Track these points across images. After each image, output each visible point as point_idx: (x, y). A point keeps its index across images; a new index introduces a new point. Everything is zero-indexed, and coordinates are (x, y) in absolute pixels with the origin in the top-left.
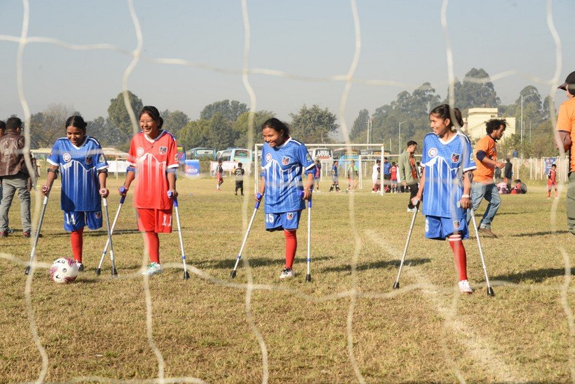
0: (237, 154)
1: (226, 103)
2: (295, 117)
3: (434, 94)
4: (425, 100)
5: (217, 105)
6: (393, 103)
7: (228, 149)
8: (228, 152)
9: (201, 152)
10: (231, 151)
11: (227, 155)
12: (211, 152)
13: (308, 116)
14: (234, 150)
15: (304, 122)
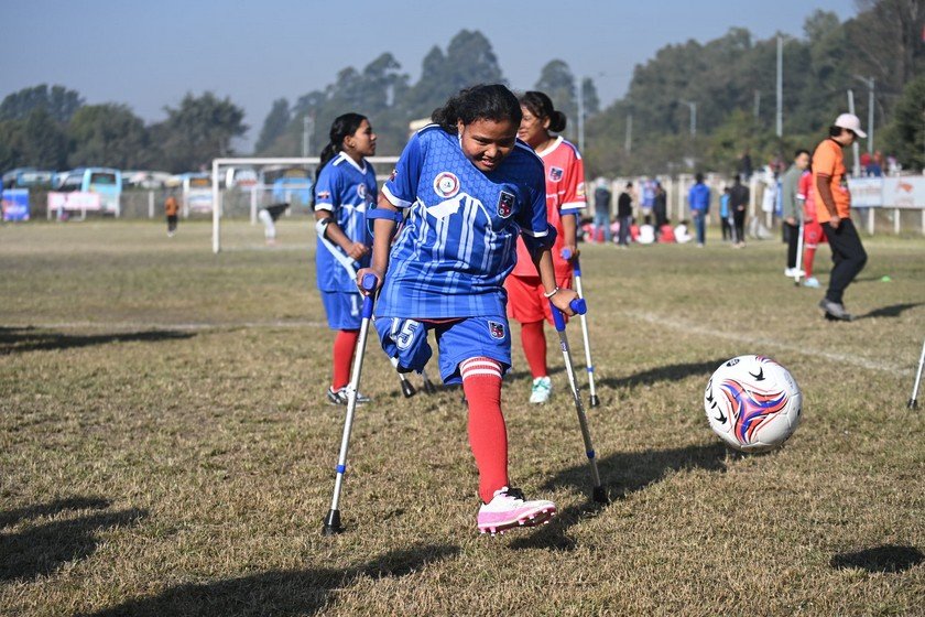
0: (94, 179)
1: (42, 89)
2: (173, 113)
3: (400, 72)
4: (384, 82)
5: (27, 94)
6: (330, 87)
7: (77, 171)
8: (77, 175)
9: (30, 177)
10: (83, 175)
11: (75, 180)
12: (47, 176)
13: (195, 111)
14: (88, 173)
15: (190, 121)
